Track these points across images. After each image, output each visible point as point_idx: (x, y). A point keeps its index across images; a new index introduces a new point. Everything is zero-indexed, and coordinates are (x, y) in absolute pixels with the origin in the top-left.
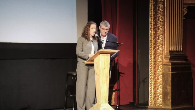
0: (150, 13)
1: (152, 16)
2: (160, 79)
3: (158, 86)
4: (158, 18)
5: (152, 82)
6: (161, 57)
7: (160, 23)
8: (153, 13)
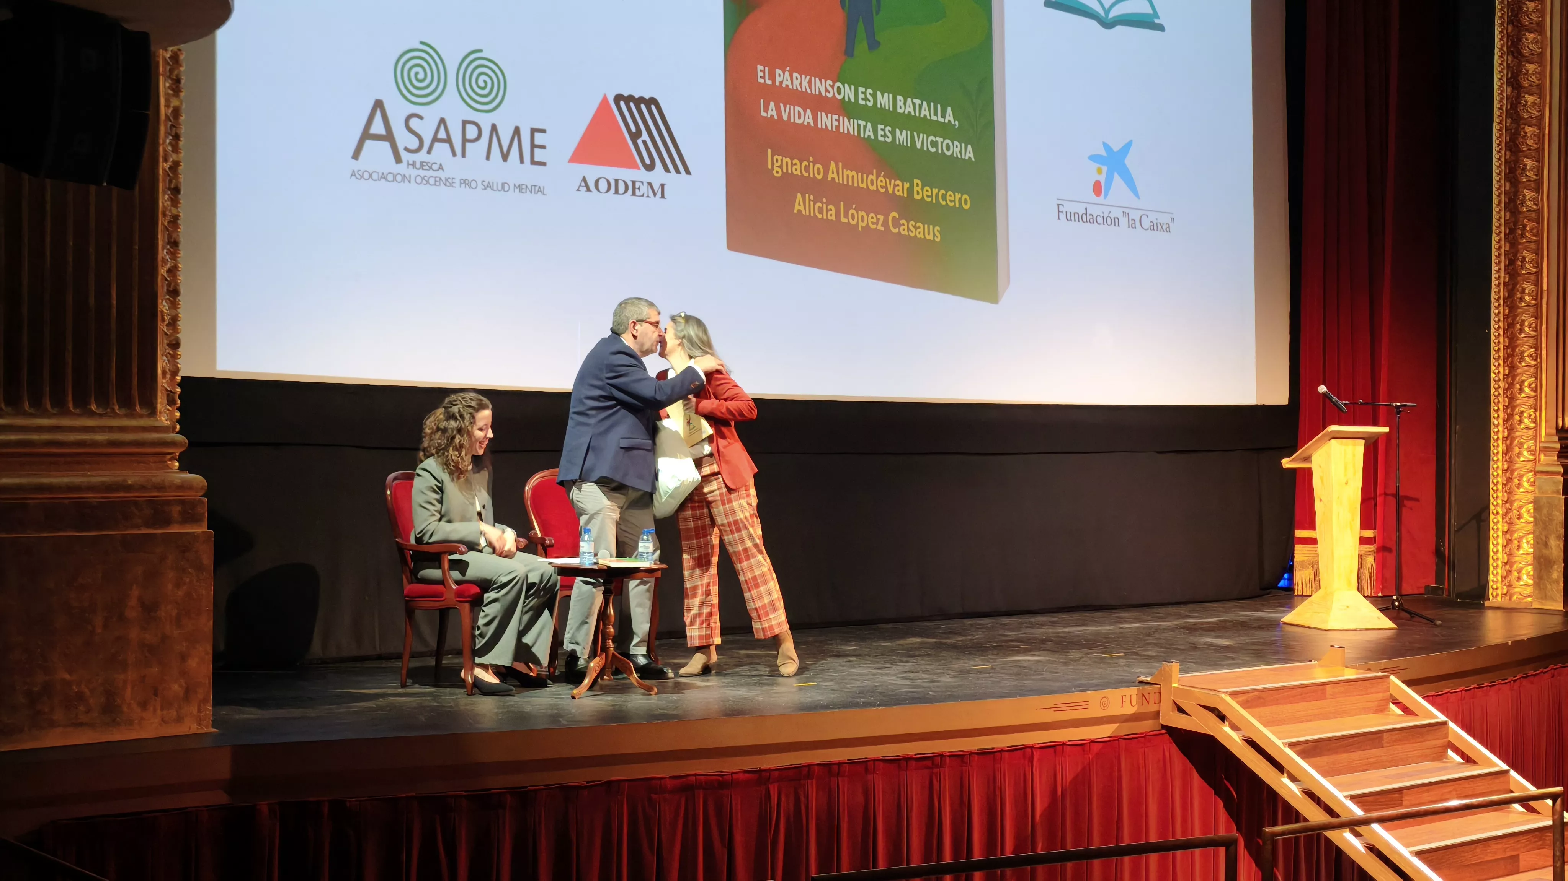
0: (1494, 311)
1: (1499, 320)
2: (1527, 517)
3: (1520, 539)
4: (1518, 326)
5: (1500, 526)
6: (1529, 448)
7: (1527, 342)
8: (1501, 309)
